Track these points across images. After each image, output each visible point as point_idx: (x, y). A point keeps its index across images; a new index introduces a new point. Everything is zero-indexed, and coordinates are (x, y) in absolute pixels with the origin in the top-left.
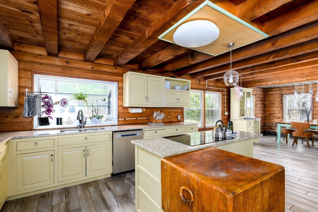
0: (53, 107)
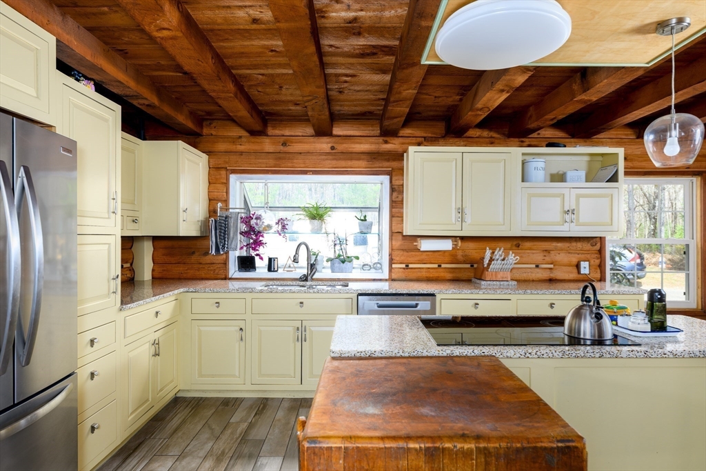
0: (262, 236)
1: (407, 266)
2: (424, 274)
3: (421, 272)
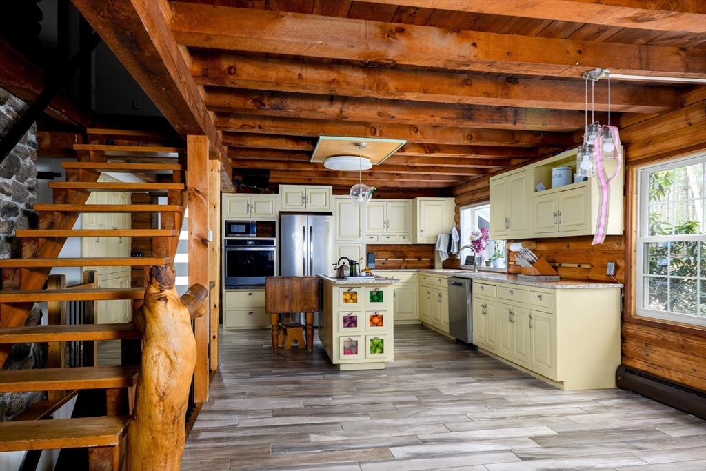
1: (515, 263)
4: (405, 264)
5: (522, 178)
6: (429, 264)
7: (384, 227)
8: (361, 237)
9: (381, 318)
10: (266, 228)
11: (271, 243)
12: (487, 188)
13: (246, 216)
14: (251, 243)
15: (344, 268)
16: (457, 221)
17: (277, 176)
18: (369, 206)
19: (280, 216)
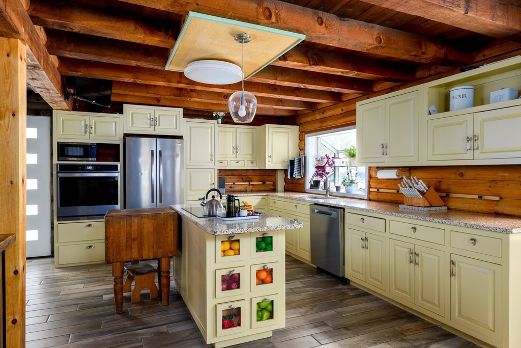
1: (378, 190)
2: (388, 197)
3: (386, 195)
4: (251, 187)
5: (410, 100)
6: (272, 187)
7: (233, 153)
8: (213, 162)
9: (270, 272)
10: (108, 152)
11: (115, 168)
12: (353, 112)
13: (84, 137)
14: (90, 168)
15: (214, 203)
16: (302, 147)
17: (122, 92)
18: (219, 132)
19: (124, 139)
